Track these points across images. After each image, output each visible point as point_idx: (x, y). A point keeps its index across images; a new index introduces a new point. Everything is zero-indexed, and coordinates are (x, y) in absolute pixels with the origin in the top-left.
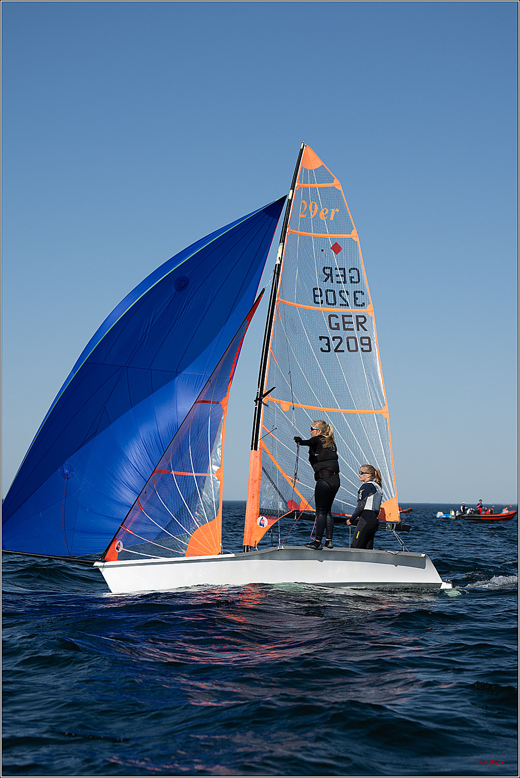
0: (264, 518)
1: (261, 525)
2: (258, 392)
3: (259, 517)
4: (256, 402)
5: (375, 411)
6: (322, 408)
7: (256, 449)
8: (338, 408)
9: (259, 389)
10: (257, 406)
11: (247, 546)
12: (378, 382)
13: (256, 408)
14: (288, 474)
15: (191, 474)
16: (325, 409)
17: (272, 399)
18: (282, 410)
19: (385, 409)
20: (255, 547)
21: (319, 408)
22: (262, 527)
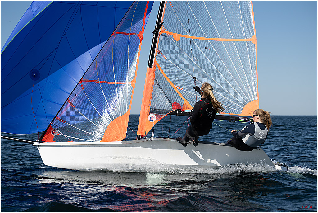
0: (154, 115)
1: (150, 120)
2: (156, 27)
3: (150, 114)
4: (154, 34)
5: (247, 39)
6: (207, 38)
7: (151, 66)
8: (219, 38)
9: (157, 24)
10: (154, 36)
11: (139, 135)
12: (250, 18)
13: (153, 37)
14: (176, 84)
15: (113, 83)
16: (209, 38)
17: (167, 32)
18: (174, 40)
19: (254, 38)
20: (145, 136)
21: (204, 38)
22: (151, 121)
